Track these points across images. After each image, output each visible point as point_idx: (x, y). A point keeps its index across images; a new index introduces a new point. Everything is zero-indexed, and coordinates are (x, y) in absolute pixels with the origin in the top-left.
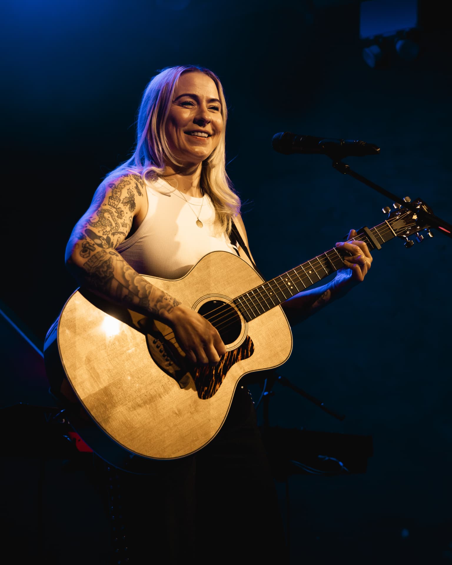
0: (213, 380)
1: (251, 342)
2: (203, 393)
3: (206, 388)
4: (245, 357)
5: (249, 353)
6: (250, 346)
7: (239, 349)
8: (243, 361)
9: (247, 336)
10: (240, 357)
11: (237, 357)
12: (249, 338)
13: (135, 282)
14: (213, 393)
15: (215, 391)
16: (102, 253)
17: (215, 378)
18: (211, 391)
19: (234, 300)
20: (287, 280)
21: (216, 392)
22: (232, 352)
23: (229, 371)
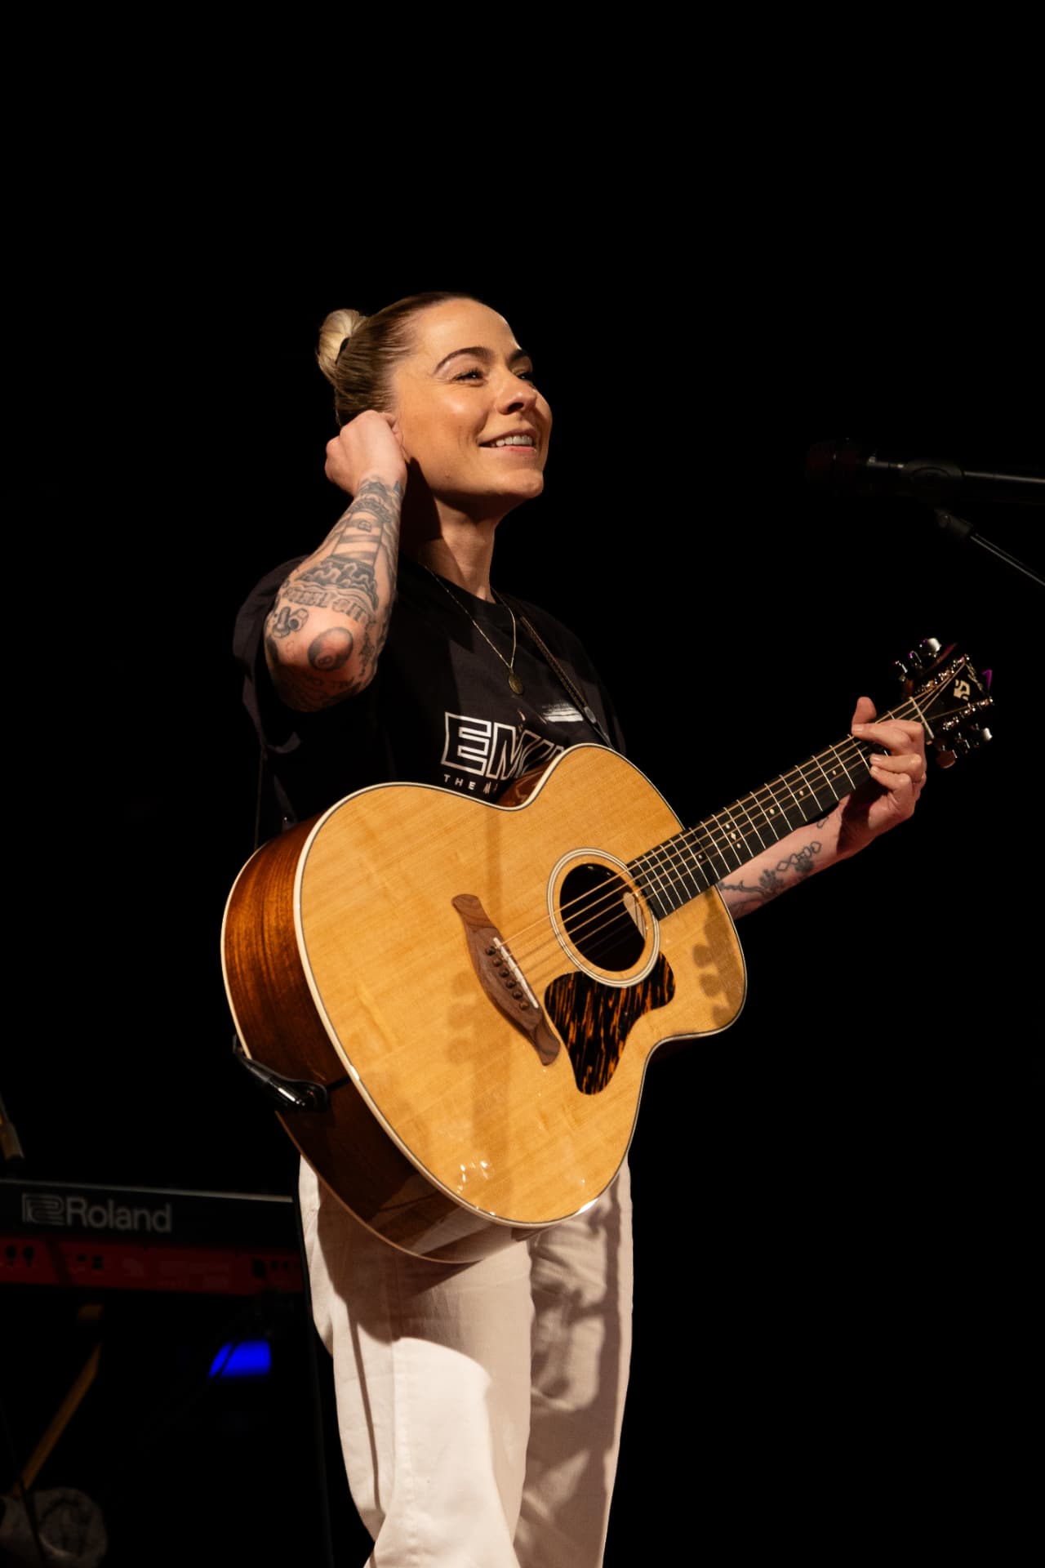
0: (602, 1051)
1: (668, 969)
2: (585, 1080)
3: (590, 1069)
4: (660, 1002)
5: (667, 995)
6: (667, 977)
7: (646, 983)
8: (655, 1012)
9: (659, 953)
10: (648, 1001)
11: (644, 1004)
12: (664, 958)
14: (605, 1081)
15: (607, 1077)
17: (605, 1047)
18: (601, 1075)
19: (631, 866)
21: (609, 1079)
22: (634, 988)
23: (630, 1032)
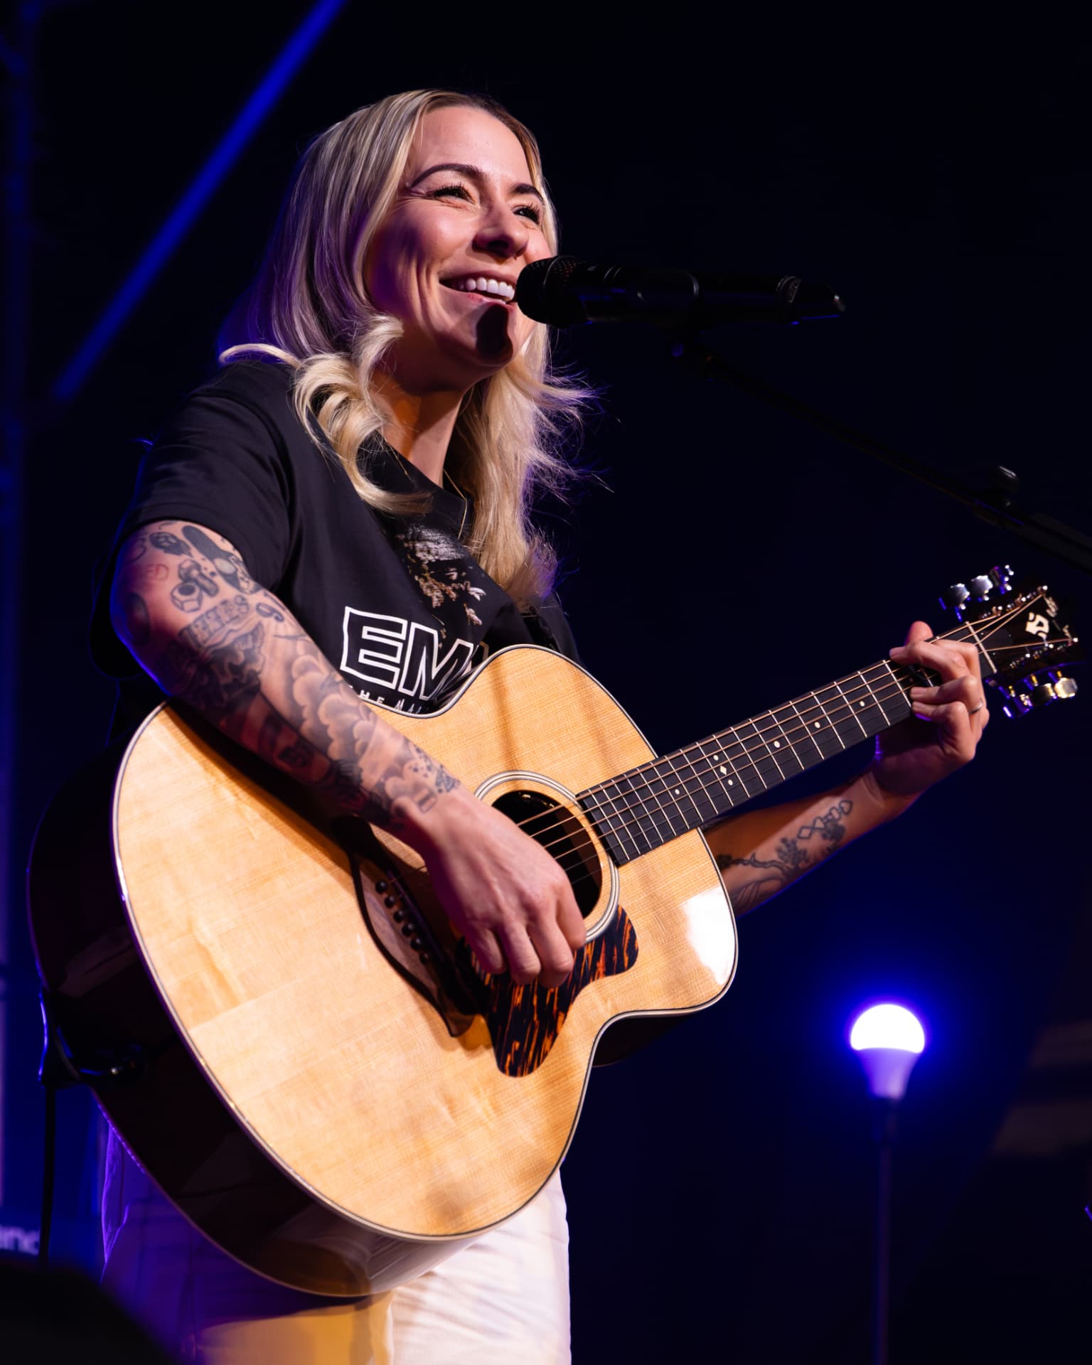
0: (534, 1023)
1: (629, 928)
2: (509, 1059)
3: (517, 1045)
4: (615, 967)
5: (626, 959)
6: (628, 935)
7: (598, 941)
8: (609, 979)
9: (618, 907)
10: (601, 964)
11: (594, 968)
12: (624, 914)
13: (322, 712)
14: (536, 1060)
15: (540, 1055)
16: (237, 607)
17: (538, 1018)
18: (531, 1052)
19: (582, 797)
20: (716, 758)
21: (543, 1061)
23: (575, 1003)
